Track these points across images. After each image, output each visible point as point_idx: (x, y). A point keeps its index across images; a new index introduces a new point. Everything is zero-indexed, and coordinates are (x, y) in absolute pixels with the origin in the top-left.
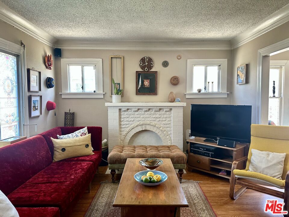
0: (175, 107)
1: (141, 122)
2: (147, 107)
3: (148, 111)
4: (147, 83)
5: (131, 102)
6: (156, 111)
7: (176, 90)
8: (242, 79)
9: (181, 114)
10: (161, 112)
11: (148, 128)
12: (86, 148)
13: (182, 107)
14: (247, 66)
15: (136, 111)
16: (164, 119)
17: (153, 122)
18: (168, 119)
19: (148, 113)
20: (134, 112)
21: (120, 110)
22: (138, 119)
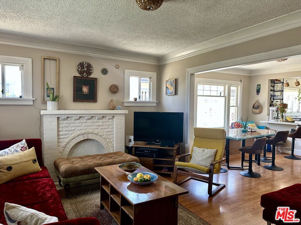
0: (118, 115)
1: (83, 130)
2: (90, 115)
3: (91, 119)
4: (85, 89)
5: (68, 110)
6: (99, 119)
7: (116, 98)
8: (171, 91)
9: (123, 121)
10: (104, 120)
11: (90, 137)
12: (33, 164)
13: (124, 115)
14: (176, 80)
15: (77, 119)
16: (107, 127)
17: (96, 130)
18: (111, 127)
19: (90, 121)
20: (74, 121)
21: (58, 118)
22: (79, 128)
